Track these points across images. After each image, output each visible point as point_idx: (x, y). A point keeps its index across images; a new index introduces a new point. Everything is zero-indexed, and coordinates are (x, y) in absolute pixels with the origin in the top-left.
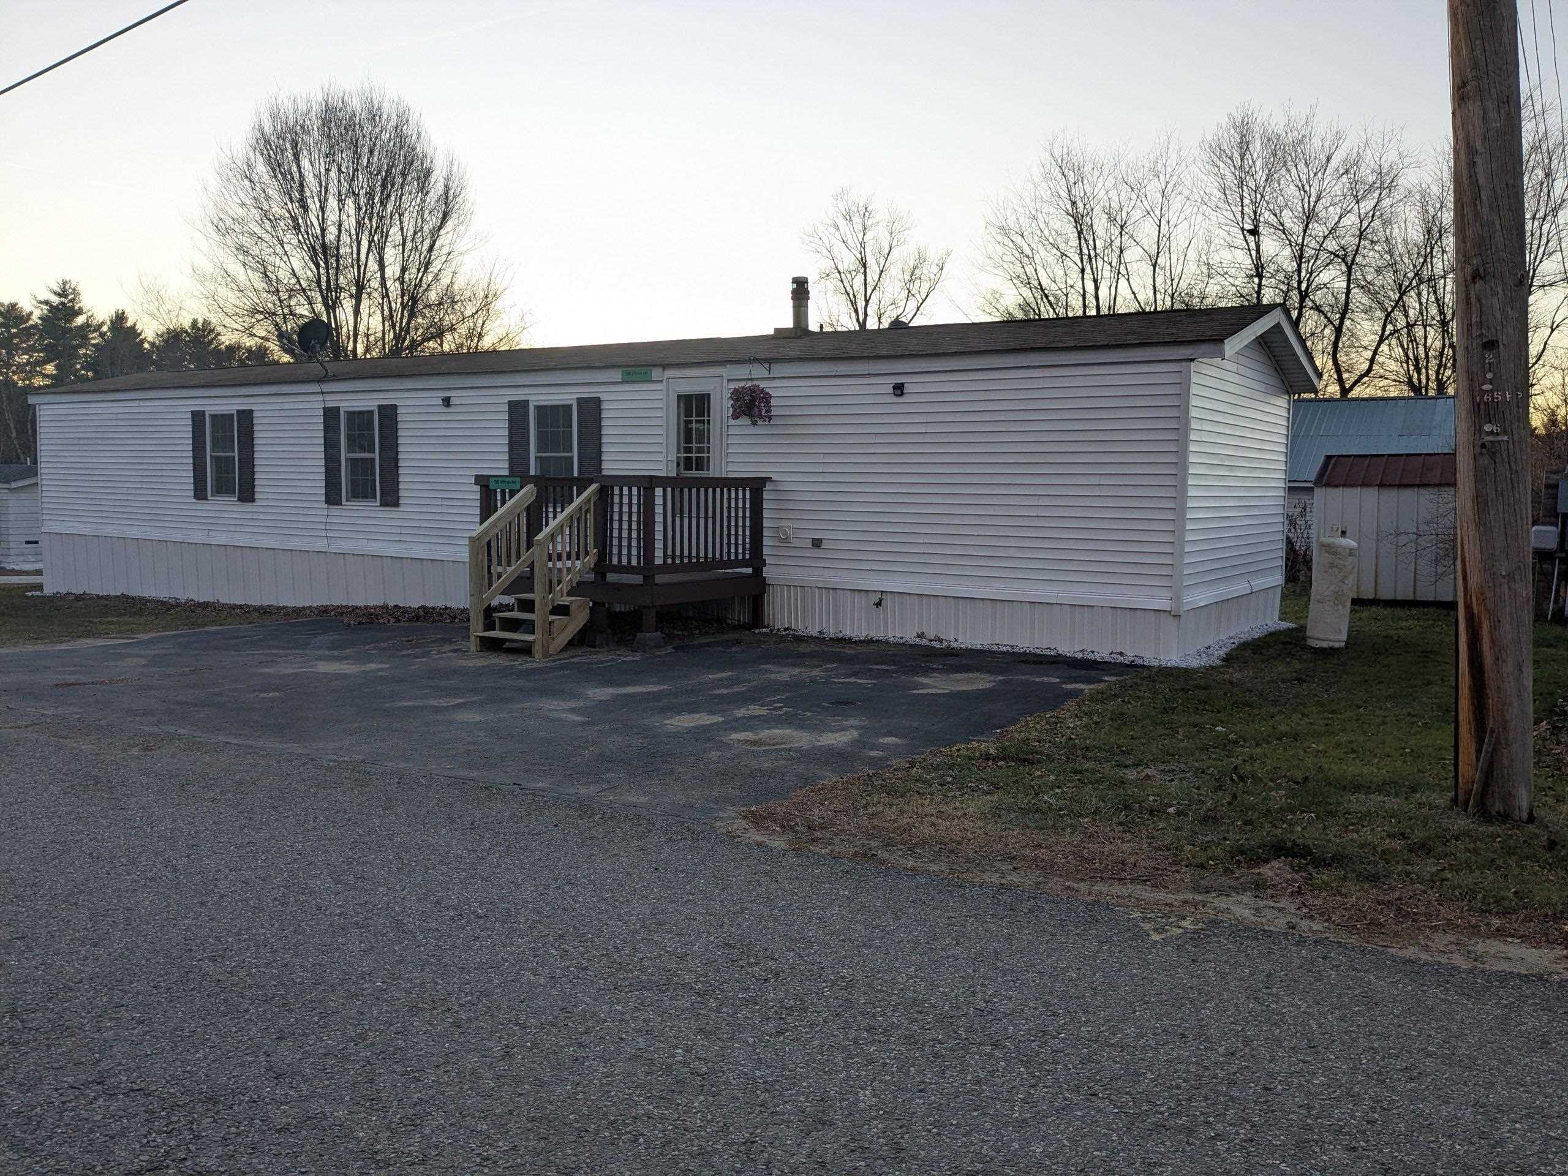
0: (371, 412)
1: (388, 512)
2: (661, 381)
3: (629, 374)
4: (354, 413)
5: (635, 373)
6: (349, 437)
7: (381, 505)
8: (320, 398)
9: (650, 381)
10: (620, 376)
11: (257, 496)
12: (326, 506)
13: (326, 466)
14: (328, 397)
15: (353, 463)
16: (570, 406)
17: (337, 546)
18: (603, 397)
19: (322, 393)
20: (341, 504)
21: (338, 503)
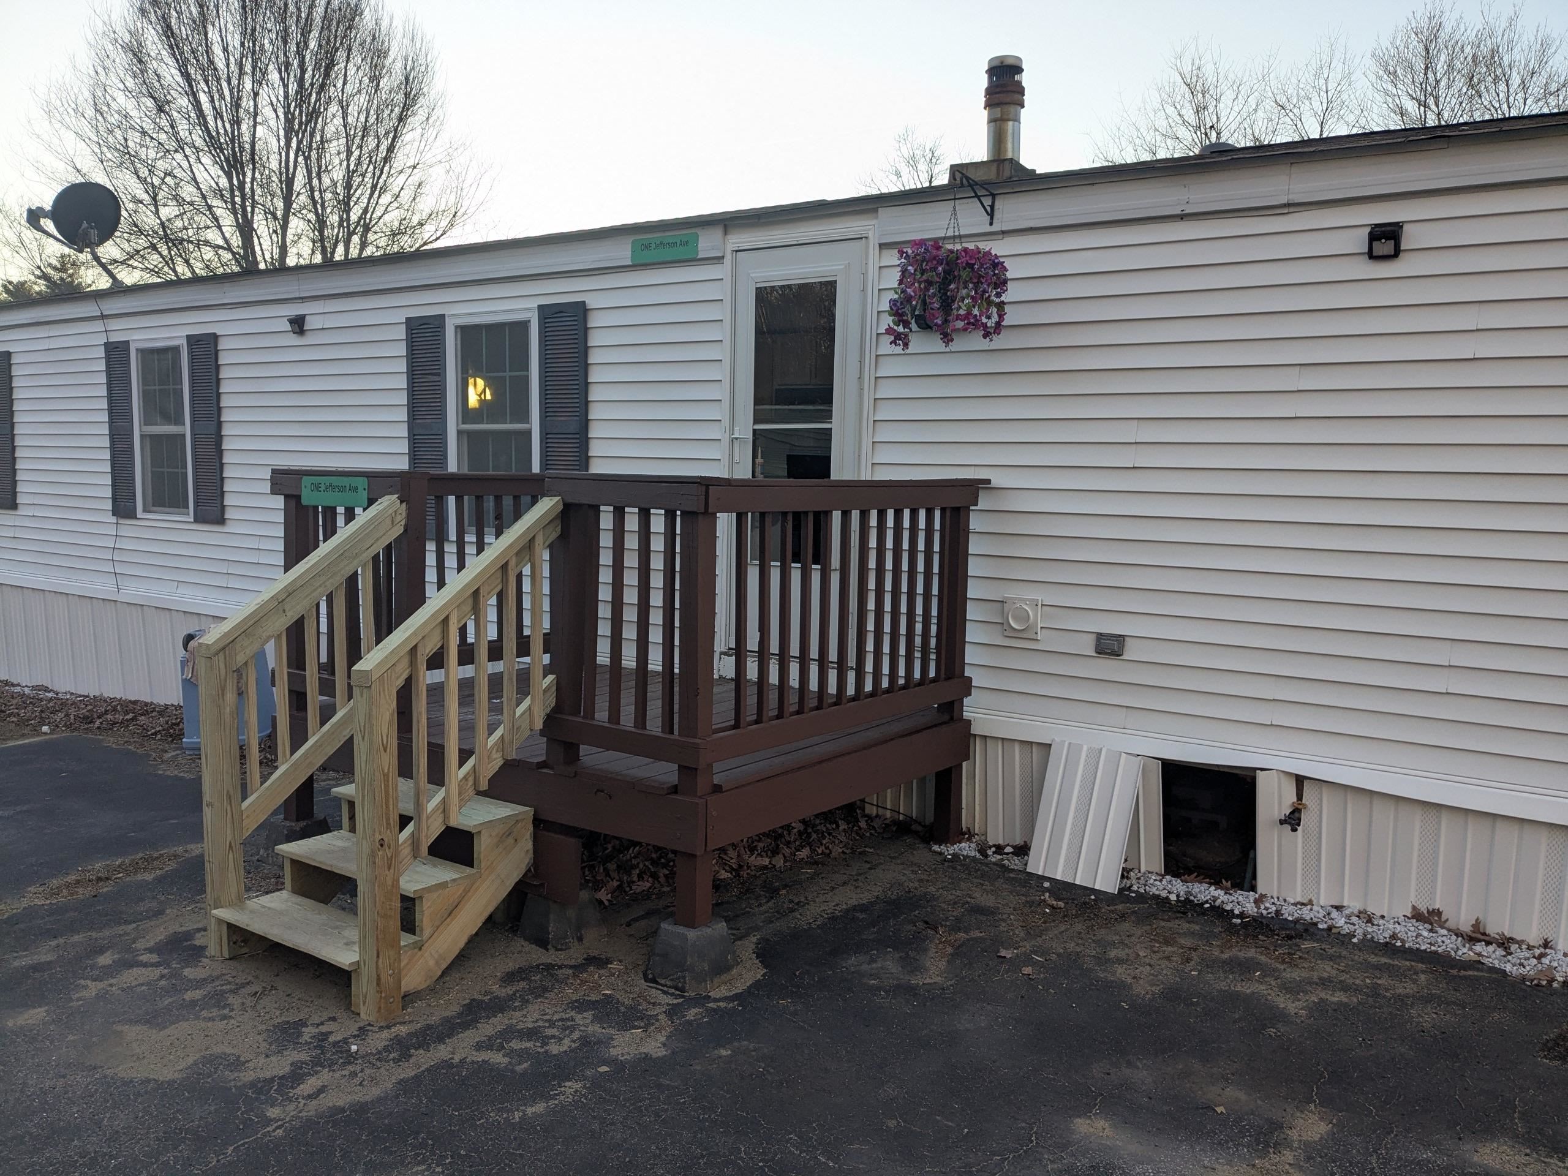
0: (176, 350)
1: (207, 534)
2: (719, 259)
3: (647, 247)
4: (152, 351)
5: (661, 245)
6: (146, 396)
7: (197, 520)
8: (98, 326)
9: (694, 261)
10: (629, 254)
11: (20, 500)
12: (114, 519)
13: (112, 447)
14: (114, 324)
15: (154, 442)
16: (524, 325)
17: (132, 592)
18: (592, 302)
19: (103, 317)
20: (135, 518)
21: (131, 514)
